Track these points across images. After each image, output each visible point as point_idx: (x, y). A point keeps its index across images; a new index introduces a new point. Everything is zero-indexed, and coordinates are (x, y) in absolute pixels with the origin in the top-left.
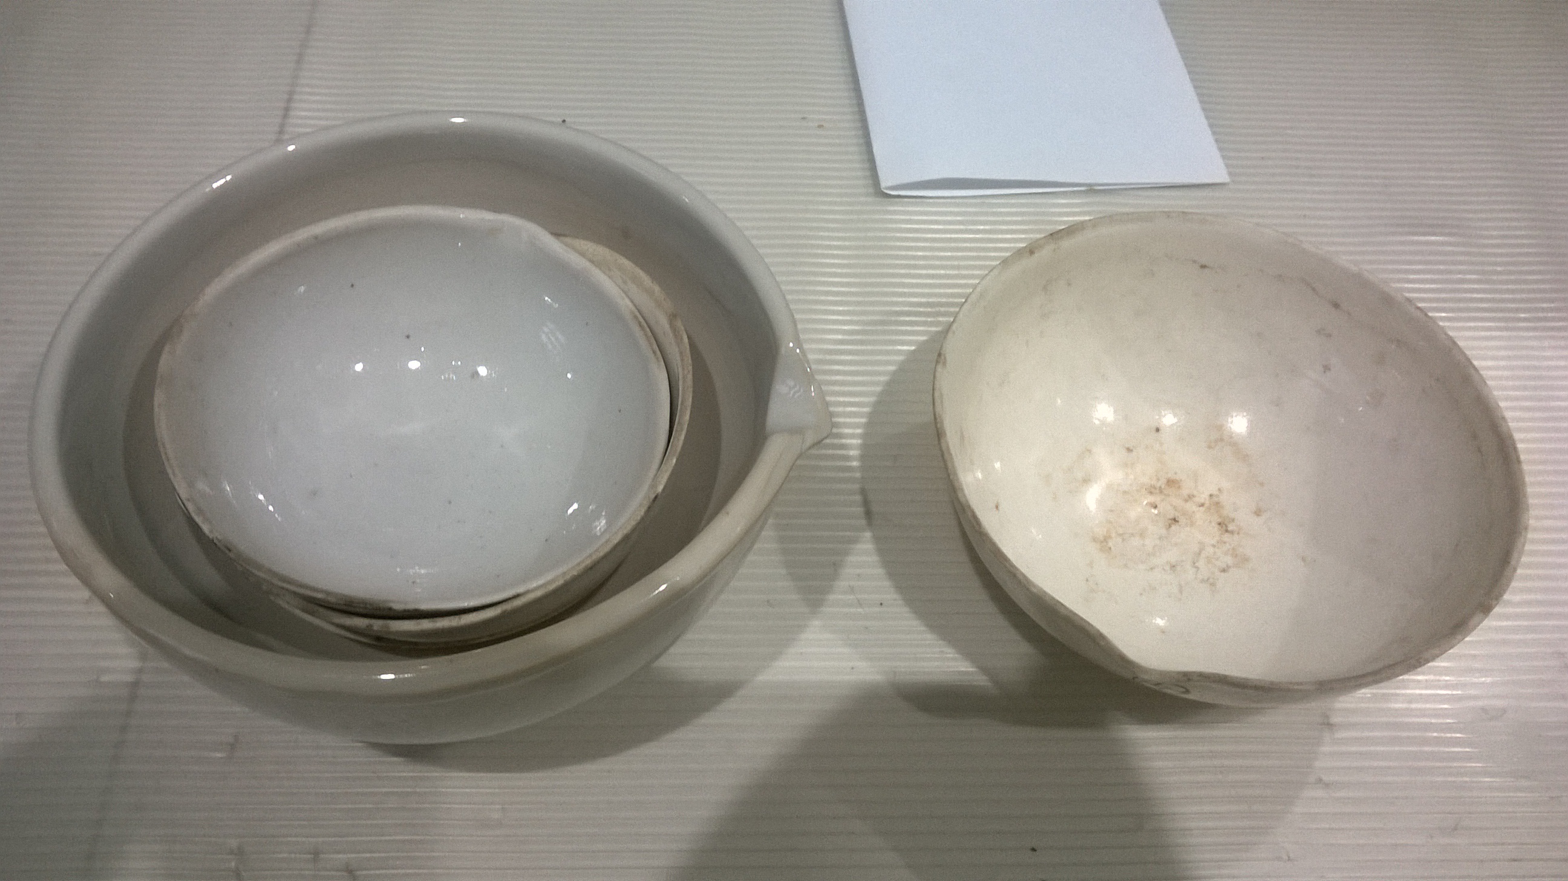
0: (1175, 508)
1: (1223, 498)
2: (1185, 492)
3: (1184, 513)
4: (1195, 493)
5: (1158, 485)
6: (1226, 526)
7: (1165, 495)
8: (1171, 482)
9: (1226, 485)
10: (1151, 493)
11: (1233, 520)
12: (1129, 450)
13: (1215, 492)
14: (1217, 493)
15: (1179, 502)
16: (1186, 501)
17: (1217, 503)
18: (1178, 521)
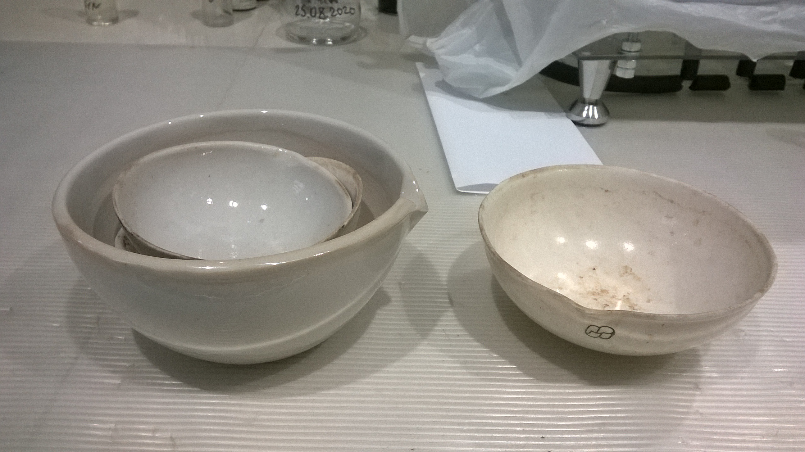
0: (606, 301)
1: (630, 297)
2: (612, 295)
3: (611, 303)
4: (616, 295)
5: (597, 291)
6: (633, 308)
7: (601, 295)
8: (603, 291)
9: (630, 291)
10: (594, 295)
11: (637, 305)
12: (581, 277)
13: (627, 294)
14: (628, 295)
15: (608, 299)
16: (612, 298)
17: (628, 299)
18: (608, 306)
